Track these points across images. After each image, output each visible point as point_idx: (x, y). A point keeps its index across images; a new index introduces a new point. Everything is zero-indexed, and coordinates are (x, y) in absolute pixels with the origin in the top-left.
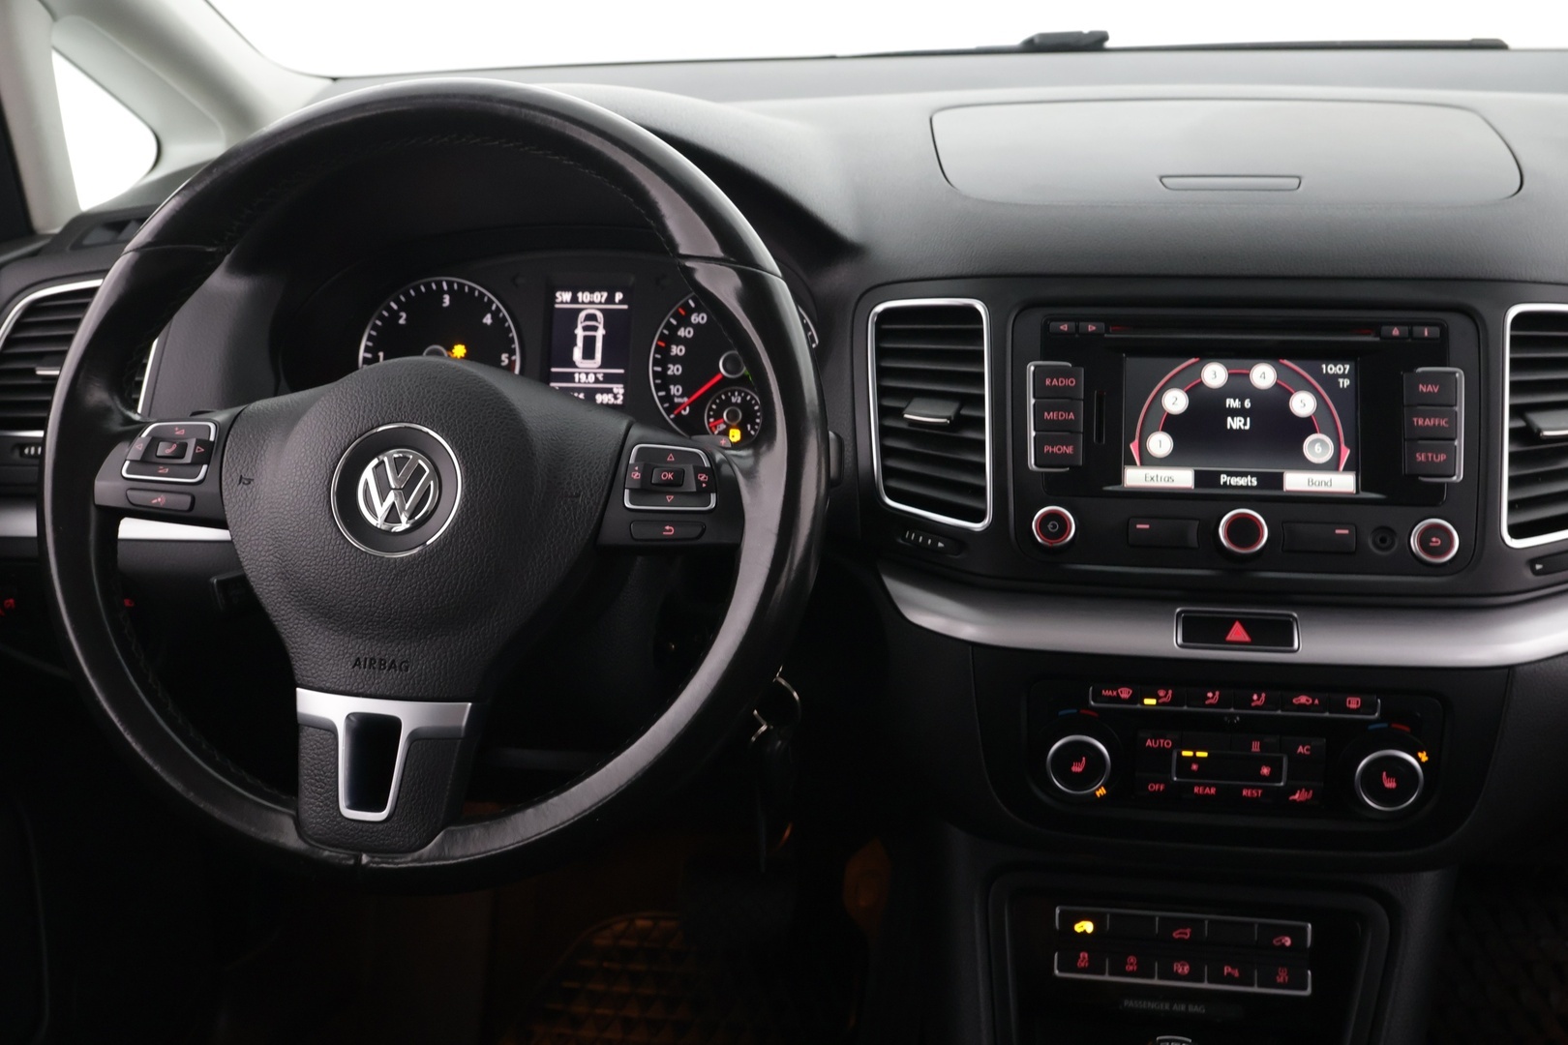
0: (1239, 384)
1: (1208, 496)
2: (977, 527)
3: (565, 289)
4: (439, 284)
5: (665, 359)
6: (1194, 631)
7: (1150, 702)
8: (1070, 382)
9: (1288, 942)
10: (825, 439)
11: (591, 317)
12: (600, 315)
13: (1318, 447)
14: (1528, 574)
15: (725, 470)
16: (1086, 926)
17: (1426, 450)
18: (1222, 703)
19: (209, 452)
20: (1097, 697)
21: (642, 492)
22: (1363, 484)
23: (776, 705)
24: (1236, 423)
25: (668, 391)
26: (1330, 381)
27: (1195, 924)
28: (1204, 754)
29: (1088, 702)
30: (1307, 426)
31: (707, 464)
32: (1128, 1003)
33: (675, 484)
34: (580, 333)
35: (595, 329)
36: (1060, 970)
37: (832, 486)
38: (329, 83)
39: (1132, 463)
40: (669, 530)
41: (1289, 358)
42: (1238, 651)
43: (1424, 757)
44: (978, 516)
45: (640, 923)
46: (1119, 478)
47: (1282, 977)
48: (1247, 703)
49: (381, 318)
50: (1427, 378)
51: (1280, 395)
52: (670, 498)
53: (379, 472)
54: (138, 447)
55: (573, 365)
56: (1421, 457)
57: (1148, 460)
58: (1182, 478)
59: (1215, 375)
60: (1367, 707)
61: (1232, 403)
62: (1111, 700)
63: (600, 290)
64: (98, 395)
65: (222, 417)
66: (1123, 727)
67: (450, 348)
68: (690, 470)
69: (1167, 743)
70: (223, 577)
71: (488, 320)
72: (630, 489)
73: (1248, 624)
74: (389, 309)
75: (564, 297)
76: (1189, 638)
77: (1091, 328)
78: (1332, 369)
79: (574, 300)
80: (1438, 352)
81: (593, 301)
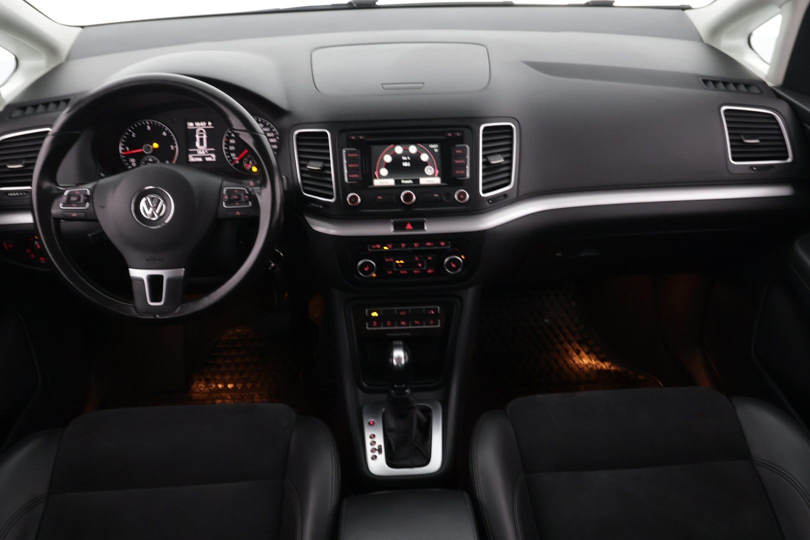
0: (406, 153)
1: (399, 187)
2: (332, 201)
3: (190, 121)
4: (145, 122)
5: (228, 144)
6: (397, 227)
7: (386, 248)
8: (356, 155)
9: (433, 312)
10: (281, 179)
11: (201, 131)
12: (204, 130)
13: (429, 170)
14: (487, 204)
15: (253, 193)
16: (375, 314)
17: (458, 170)
18: (406, 247)
19: (88, 199)
20: (371, 248)
21: (229, 202)
22: (442, 181)
23: (276, 258)
24: (405, 164)
25: (230, 155)
26: (432, 150)
27: (407, 310)
28: (402, 262)
29: (367, 249)
30: (426, 164)
31: (247, 192)
32: (389, 335)
33: (238, 200)
34: (198, 137)
35: (202, 135)
36: (369, 327)
37: (285, 193)
38: (81, 29)
39: (376, 178)
40: (238, 213)
41: (420, 143)
42: (409, 232)
43: (463, 257)
44: (331, 197)
45: (238, 331)
46: (372, 183)
47: (431, 322)
48: (413, 246)
49: (126, 135)
50: (459, 148)
51: (418, 155)
52: (237, 204)
53: (147, 202)
54: (64, 199)
55: (196, 148)
56: (457, 172)
57: (381, 177)
58: (391, 182)
59: (399, 150)
60: (447, 244)
61: (404, 158)
62: (374, 248)
63: (203, 121)
64: (46, 184)
65: (90, 186)
66: (379, 256)
67: (152, 145)
68: (242, 195)
69: (391, 260)
70: (92, 234)
71: (164, 134)
72: (225, 202)
73: (412, 224)
74: (129, 132)
75: (190, 125)
76: (396, 229)
77: (361, 137)
78: (432, 146)
79: (195, 125)
80: (461, 140)
81: (201, 126)
